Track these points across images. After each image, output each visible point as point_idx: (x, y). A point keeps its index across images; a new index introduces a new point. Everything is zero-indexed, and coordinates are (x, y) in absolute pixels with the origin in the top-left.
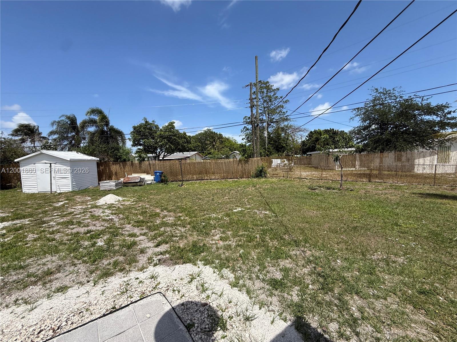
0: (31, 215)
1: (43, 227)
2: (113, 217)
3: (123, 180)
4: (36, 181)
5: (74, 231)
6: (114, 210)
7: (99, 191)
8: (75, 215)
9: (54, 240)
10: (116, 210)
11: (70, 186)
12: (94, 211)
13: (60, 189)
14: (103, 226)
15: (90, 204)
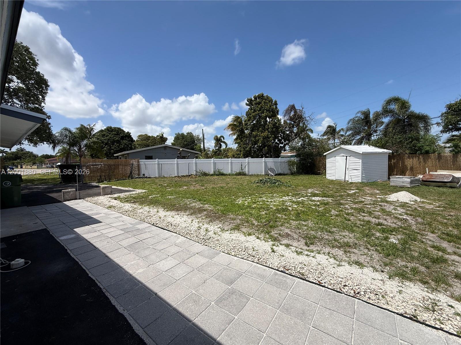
0: (332, 196)
1: (341, 207)
2: (408, 218)
3: (421, 177)
4: (335, 170)
5: (366, 219)
6: (410, 210)
7: (388, 187)
8: (365, 204)
9: (349, 220)
10: (413, 211)
11: (360, 177)
12: (384, 205)
13: (351, 179)
14: (395, 223)
15: (379, 198)
